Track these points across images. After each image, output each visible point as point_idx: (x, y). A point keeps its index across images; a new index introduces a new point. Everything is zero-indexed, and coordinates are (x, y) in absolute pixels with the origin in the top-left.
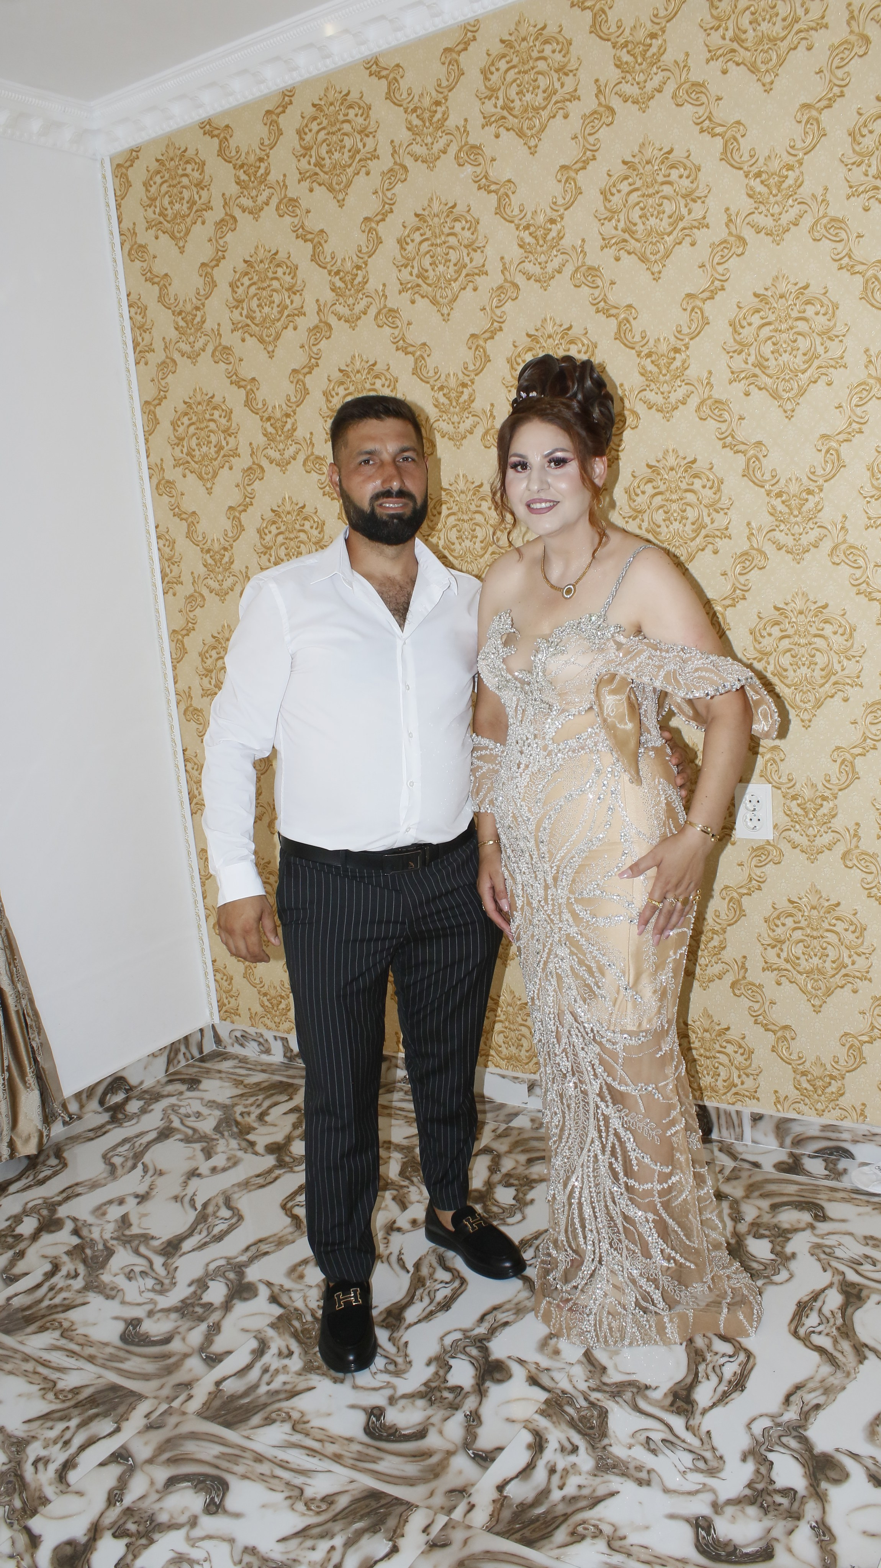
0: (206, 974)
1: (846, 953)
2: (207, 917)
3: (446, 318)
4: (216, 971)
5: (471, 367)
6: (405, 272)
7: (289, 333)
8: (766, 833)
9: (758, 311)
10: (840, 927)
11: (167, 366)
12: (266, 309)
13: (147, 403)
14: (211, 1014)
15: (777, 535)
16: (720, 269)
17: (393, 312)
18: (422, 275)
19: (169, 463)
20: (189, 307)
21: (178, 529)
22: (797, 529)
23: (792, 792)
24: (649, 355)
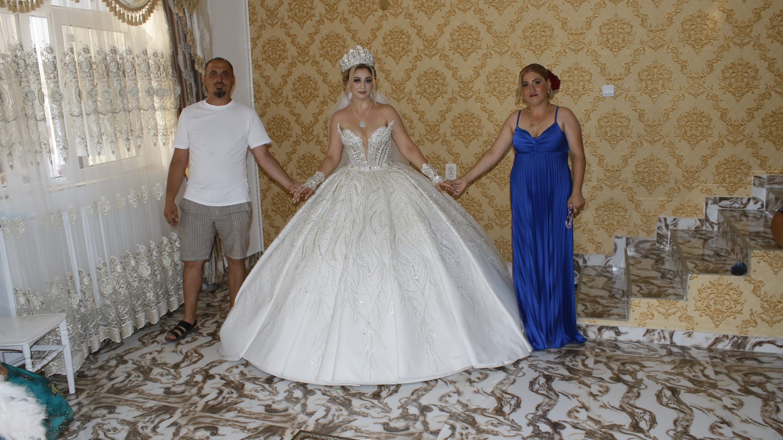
0: (260, 233)
1: (476, 212)
2: (262, 213)
3: (364, 23)
4: (264, 232)
5: (371, 38)
6: (351, 8)
7: (309, 21)
8: (454, 178)
9: (458, 31)
10: (475, 205)
11: (262, 27)
12: (301, 13)
13: (253, 38)
14: (261, 247)
15: (460, 93)
16: (448, 18)
17: (346, 19)
18: (357, 9)
19: (260, 59)
20: (272, 9)
21: (262, 82)
22: (466, 92)
23: (462, 166)
24: (426, 40)
